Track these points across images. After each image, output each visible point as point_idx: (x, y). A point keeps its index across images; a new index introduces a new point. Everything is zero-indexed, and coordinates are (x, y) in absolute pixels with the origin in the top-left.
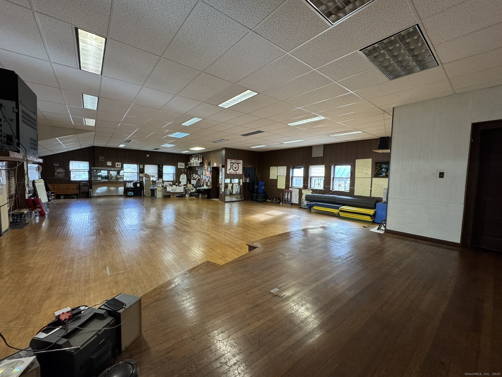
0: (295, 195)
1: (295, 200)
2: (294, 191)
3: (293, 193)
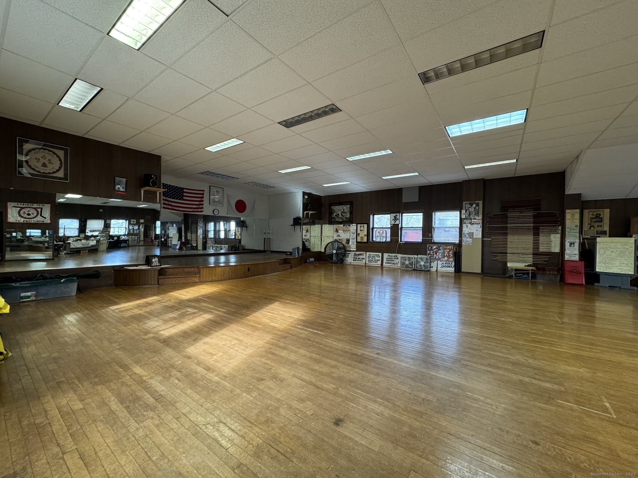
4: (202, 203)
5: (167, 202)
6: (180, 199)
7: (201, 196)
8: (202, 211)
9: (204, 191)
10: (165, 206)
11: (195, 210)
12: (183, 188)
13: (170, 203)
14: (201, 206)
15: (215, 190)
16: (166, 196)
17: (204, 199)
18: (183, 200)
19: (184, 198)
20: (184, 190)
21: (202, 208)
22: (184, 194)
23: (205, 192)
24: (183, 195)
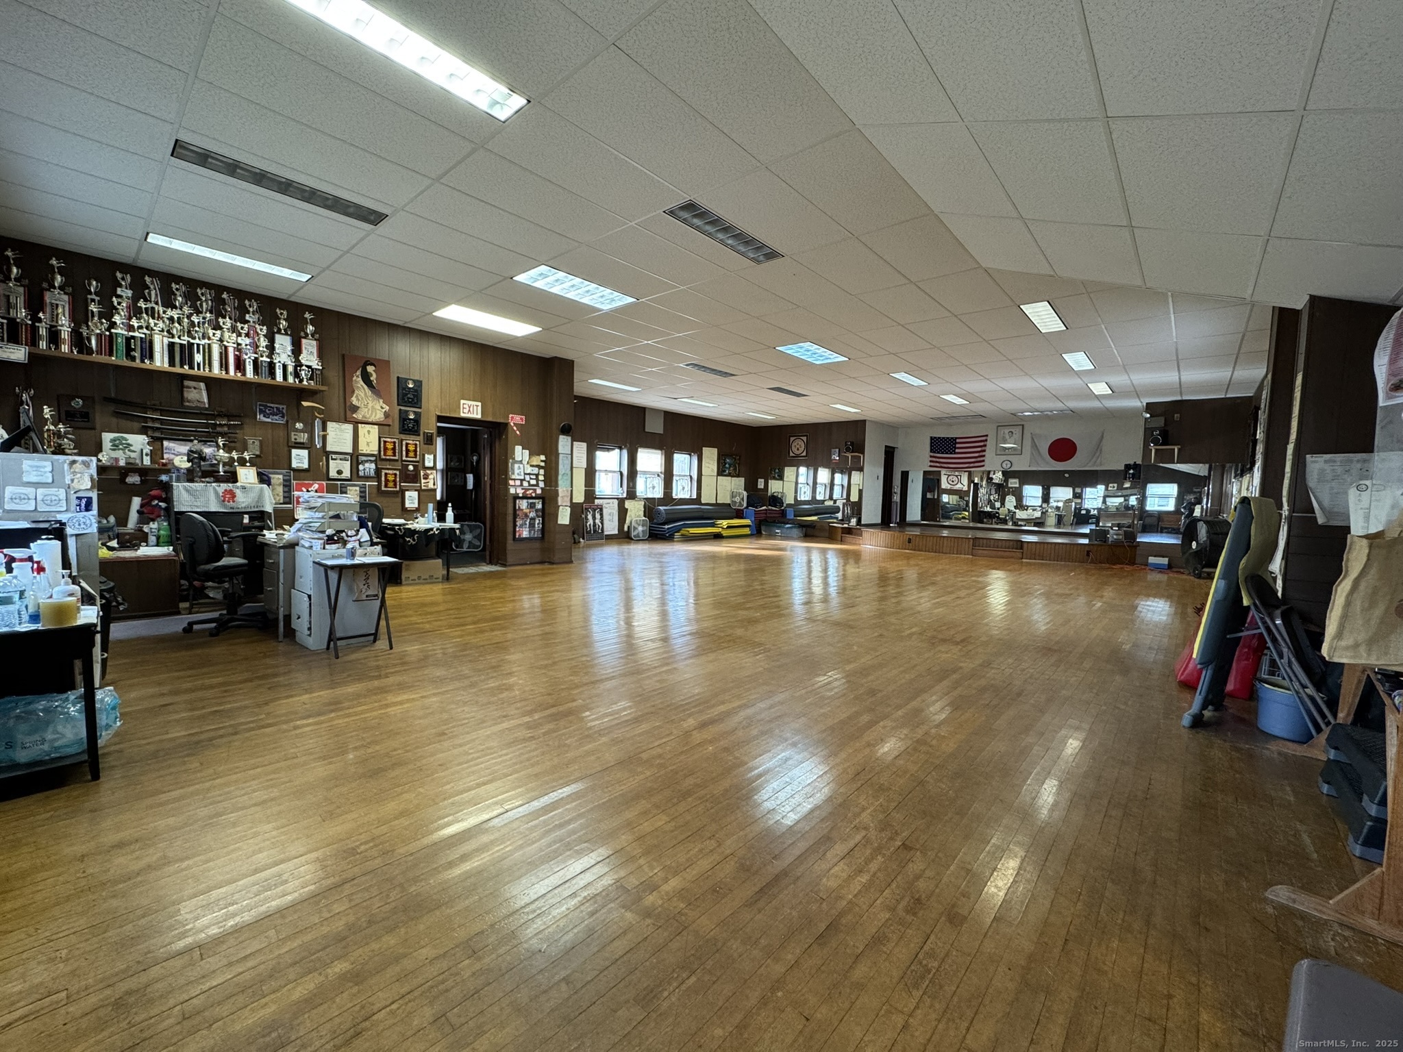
0: (610, 515)
1: (611, 527)
2: (607, 506)
3: (605, 511)
4: (984, 453)
5: (934, 459)
6: (951, 453)
7: (982, 444)
8: (983, 466)
9: (987, 436)
10: (932, 464)
11: (972, 465)
12: (956, 438)
13: (938, 460)
14: (982, 459)
15: (1007, 431)
16: (934, 452)
17: (987, 449)
18: (955, 453)
19: (957, 450)
20: (958, 441)
21: (983, 461)
22: (957, 446)
23: (989, 438)
24: (956, 448)
